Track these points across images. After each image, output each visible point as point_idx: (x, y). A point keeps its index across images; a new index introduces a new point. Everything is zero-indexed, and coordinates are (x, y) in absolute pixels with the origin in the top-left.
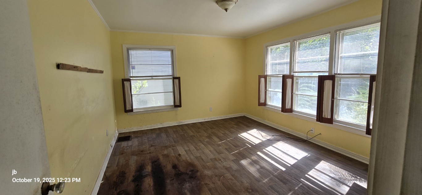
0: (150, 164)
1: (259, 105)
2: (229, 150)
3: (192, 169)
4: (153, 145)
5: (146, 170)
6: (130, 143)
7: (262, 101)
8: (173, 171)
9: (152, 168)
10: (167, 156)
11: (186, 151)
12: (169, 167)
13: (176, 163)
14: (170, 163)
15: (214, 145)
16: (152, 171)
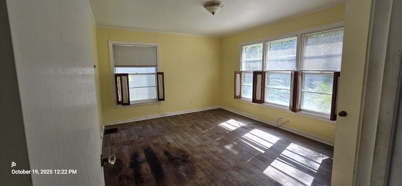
0: (143, 152)
1: (235, 98)
2: (213, 137)
3: (183, 154)
4: (142, 135)
5: (141, 157)
6: (118, 135)
7: (238, 94)
8: (166, 157)
9: (146, 155)
10: (157, 145)
11: (173, 139)
12: (161, 154)
13: (167, 150)
14: (161, 150)
15: (198, 134)
16: (146, 157)
